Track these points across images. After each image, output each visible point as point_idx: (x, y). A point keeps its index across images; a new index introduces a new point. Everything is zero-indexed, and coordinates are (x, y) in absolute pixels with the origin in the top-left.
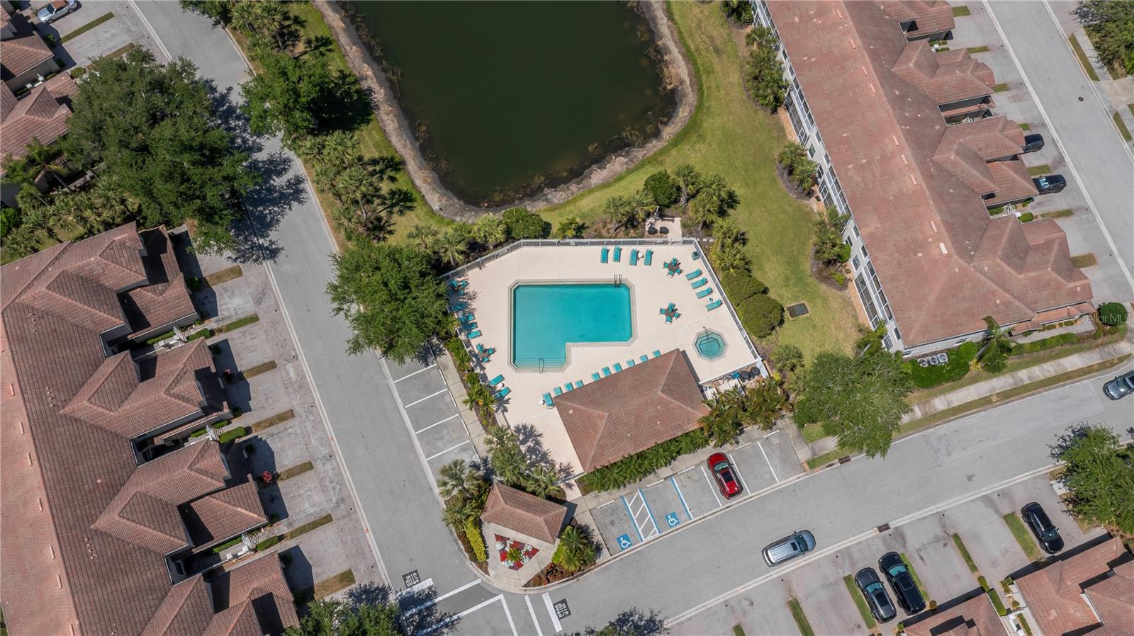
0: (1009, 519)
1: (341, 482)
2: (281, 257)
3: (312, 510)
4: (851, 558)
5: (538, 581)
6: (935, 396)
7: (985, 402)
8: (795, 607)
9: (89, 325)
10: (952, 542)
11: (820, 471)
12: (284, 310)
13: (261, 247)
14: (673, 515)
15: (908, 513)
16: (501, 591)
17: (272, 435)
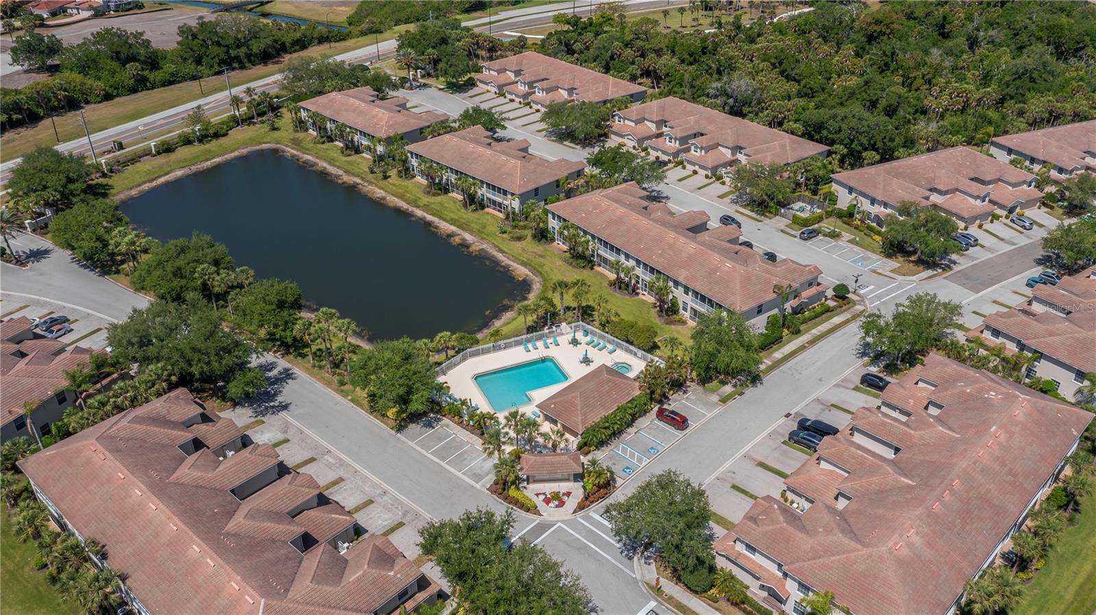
0: (856, 389)
1: (401, 503)
2: (291, 408)
3: (386, 523)
4: (779, 434)
5: (581, 507)
6: (772, 353)
7: (802, 348)
8: (762, 465)
9: (167, 441)
10: (833, 408)
11: (729, 403)
12: (306, 430)
13: (273, 407)
14: (652, 448)
15: (797, 405)
16: (558, 522)
17: (332, 493)
